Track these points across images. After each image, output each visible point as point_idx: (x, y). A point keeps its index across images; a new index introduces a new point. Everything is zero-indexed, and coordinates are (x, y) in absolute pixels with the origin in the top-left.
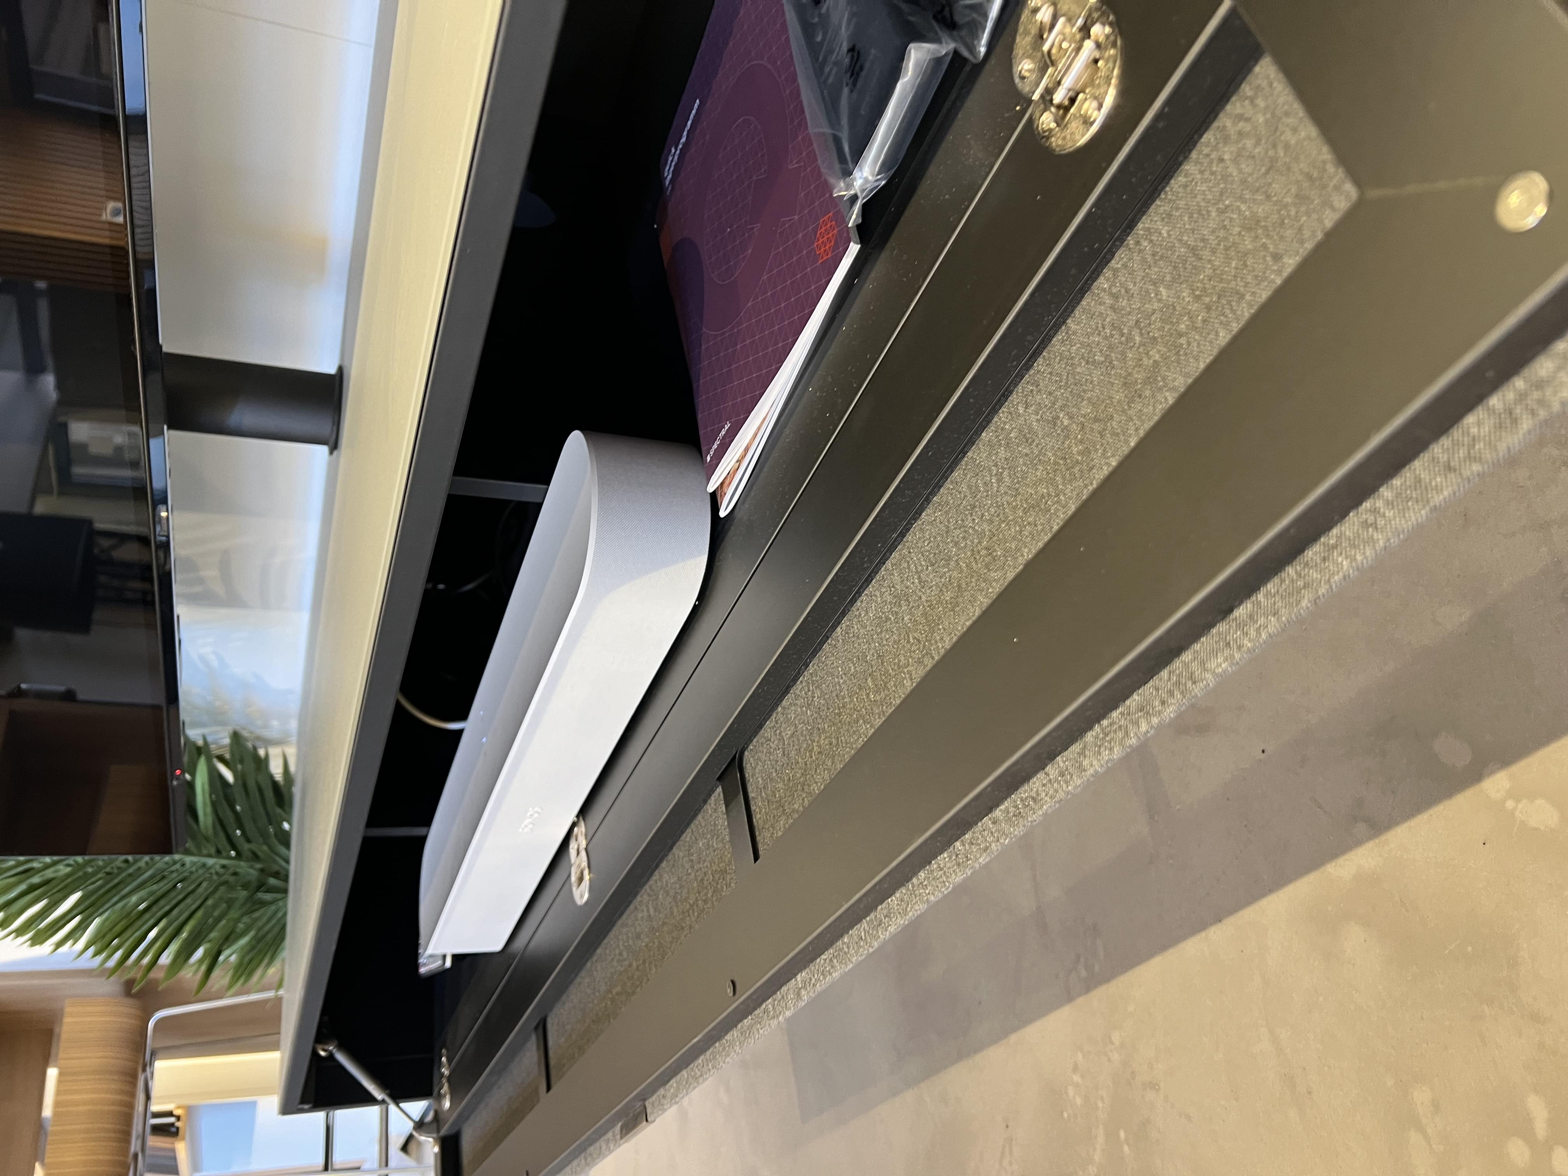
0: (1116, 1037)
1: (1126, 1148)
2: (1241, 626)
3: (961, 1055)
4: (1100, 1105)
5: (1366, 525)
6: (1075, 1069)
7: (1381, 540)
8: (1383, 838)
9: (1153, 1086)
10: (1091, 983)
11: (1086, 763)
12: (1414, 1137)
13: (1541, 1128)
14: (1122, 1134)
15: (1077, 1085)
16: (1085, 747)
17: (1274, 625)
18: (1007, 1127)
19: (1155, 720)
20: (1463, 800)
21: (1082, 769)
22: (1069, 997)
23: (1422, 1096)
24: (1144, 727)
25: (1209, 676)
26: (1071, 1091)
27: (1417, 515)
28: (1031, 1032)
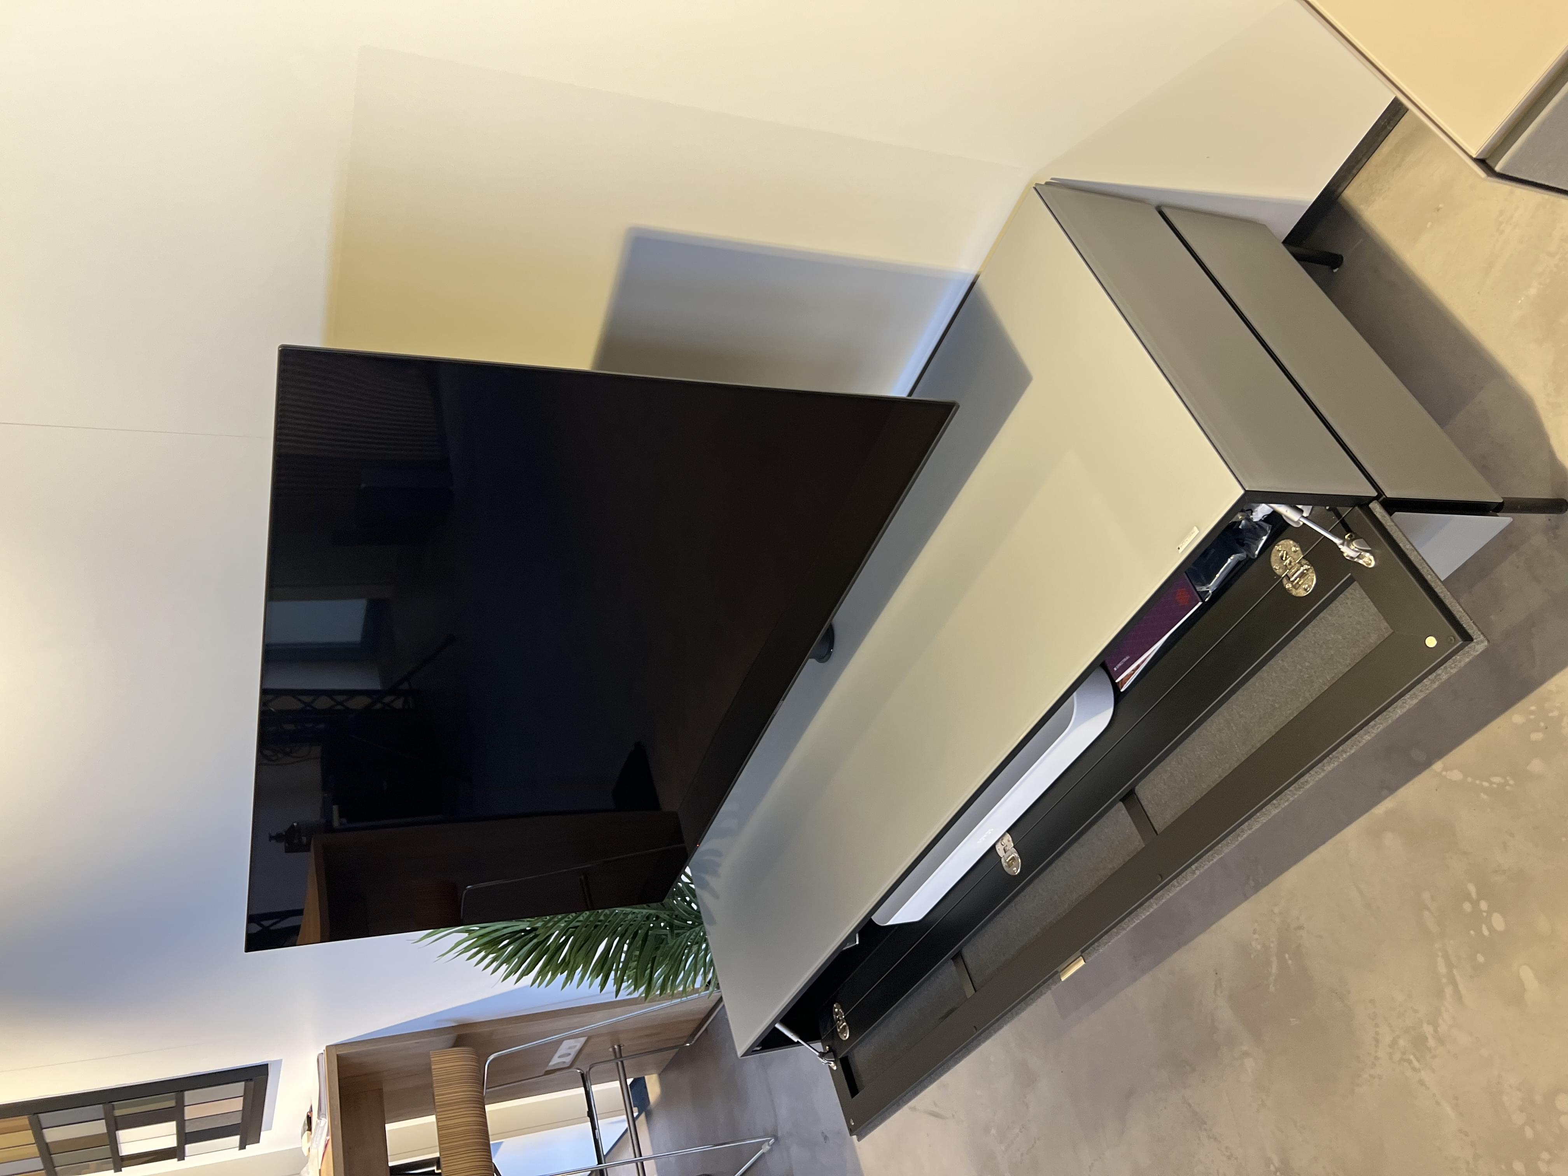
0: (1276, 910)
1: (1290, 962)
2: (1372, 727)
3: (1179, 946)
4: (1272, 945)
5: (1403, 703)
6: (1255, 932)
7: (1408, 707)
8: (1396, 794)
9: (1301, 928)
10: (1257, 888)
11: (1325, 768)
12: (1426, 913)
13: (1474, 895)
14: (1287, 956)
15: (1257, 939)
16: (1324, 764)
17: (1381, 727)
18: (1216, 974)
19: (1348, 754)
20: (1425, 775)
21: (1324, 770)
22: (1246, 898)
23: (1426, 896)
24: (1345, 756)
25: (1364, 740)
26: (1254, 943)
27: (1415, 701)
28: (1225, 921)
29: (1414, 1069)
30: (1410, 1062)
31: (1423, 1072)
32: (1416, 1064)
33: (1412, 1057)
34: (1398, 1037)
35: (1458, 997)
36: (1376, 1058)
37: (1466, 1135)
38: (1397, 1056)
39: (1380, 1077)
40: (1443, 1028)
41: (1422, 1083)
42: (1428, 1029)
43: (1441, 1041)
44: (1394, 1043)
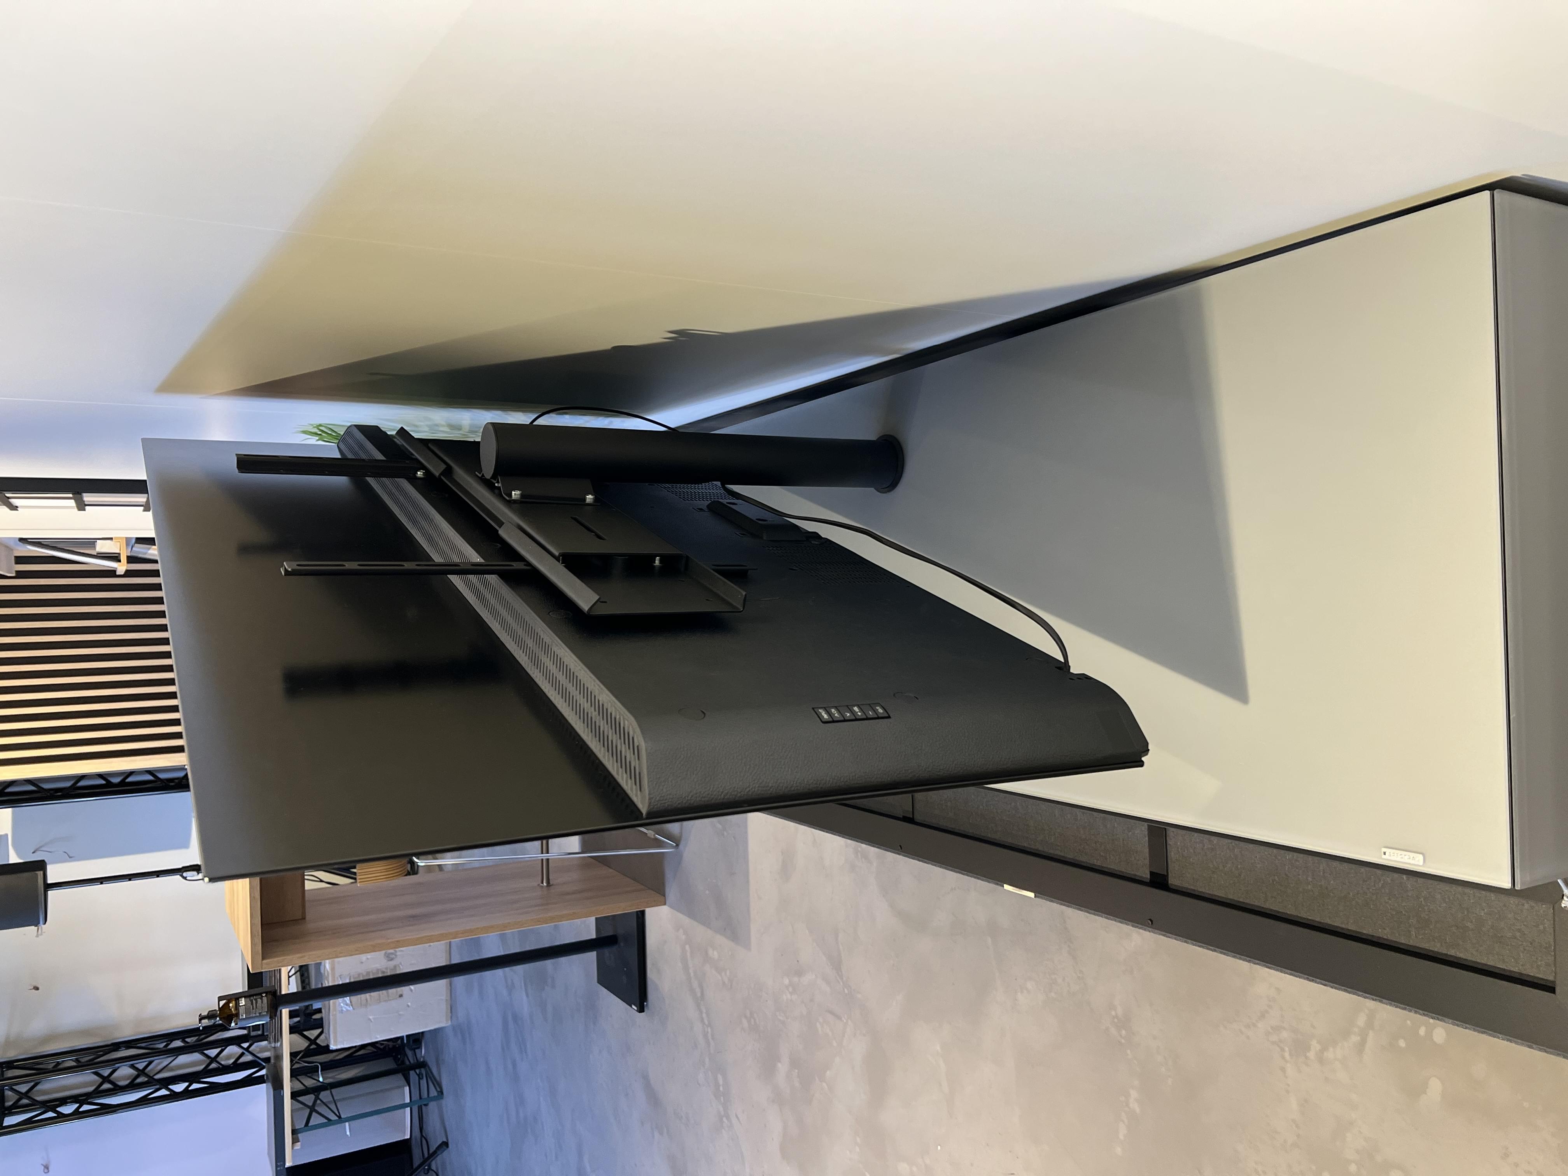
29: (1283, 1058)
30: (1283, 1050)
31: (1288, 1065)
32: (1287, 1055)
33: (1287, 1049)
34: (1284, 1029)
35: (1360, 1048)
36: (1254, 1025)
37: (1297, 1126)
38: (1274, 1038)
39: (1248, 1037)
40: (1329, 1054)
41: (1283, 1069)
42: (1315, 1046)
43: (1321, 1060)
44: (1277, 1029)
